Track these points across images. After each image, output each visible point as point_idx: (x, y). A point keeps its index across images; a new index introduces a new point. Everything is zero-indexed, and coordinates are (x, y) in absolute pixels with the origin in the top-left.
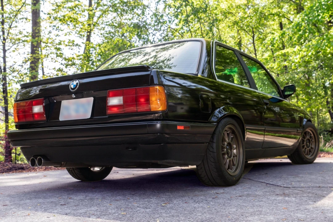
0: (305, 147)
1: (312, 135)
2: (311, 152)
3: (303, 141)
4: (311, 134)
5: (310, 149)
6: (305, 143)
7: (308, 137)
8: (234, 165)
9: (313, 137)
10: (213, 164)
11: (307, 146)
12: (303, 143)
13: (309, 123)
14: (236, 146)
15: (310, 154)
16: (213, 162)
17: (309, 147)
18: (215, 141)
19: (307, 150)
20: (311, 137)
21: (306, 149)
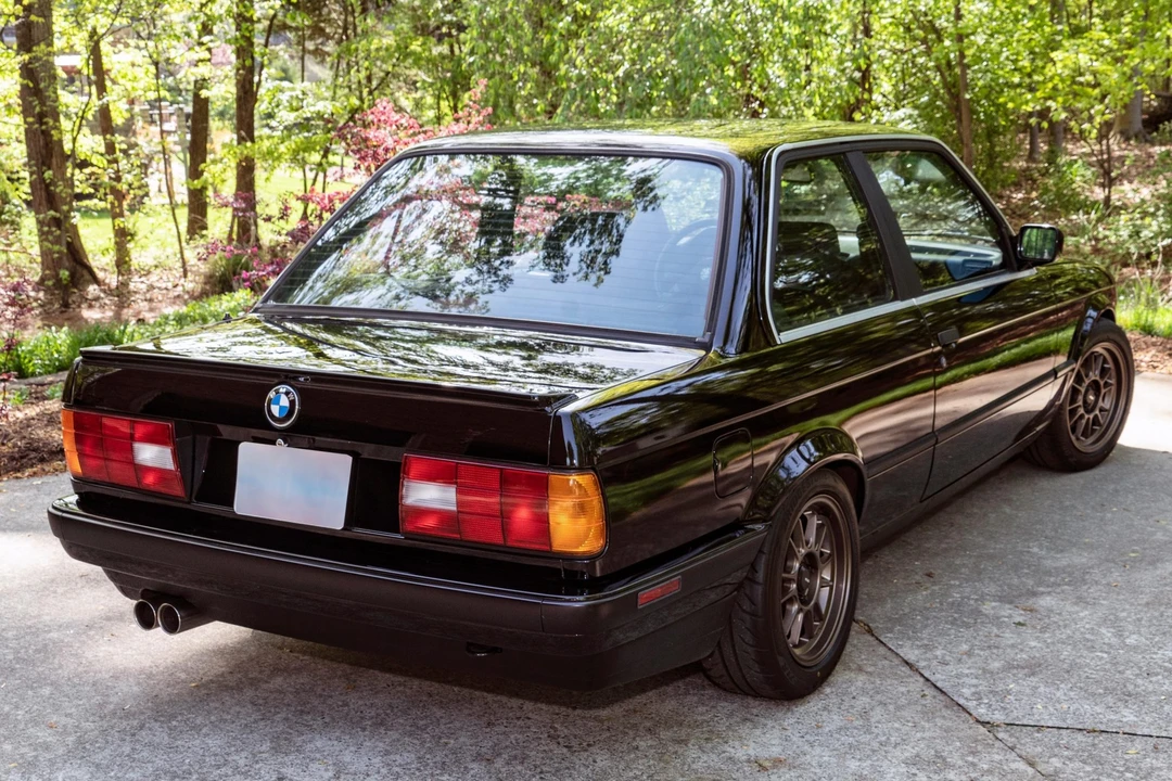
0: (1081, 411)
1: (1110, 365)
2: (1100, 425)
3: (1074, 391)
4: (1105, 361)
5: (1096, 416)
6: (1080, 398)
7: (1094, 375)
8: (821, 618)
9: (1113, 373)
10: (750, 650)
11: (1085, 407)
12: (1073, 400)
13: (1106, 322)
14: (832, 550)
15: (1093, 431)
16: (752, 646)
17: (1093, 410)
18: (760, 576)
19: (1084, 422)
20: (1104, 372)
21: (1082, 417)
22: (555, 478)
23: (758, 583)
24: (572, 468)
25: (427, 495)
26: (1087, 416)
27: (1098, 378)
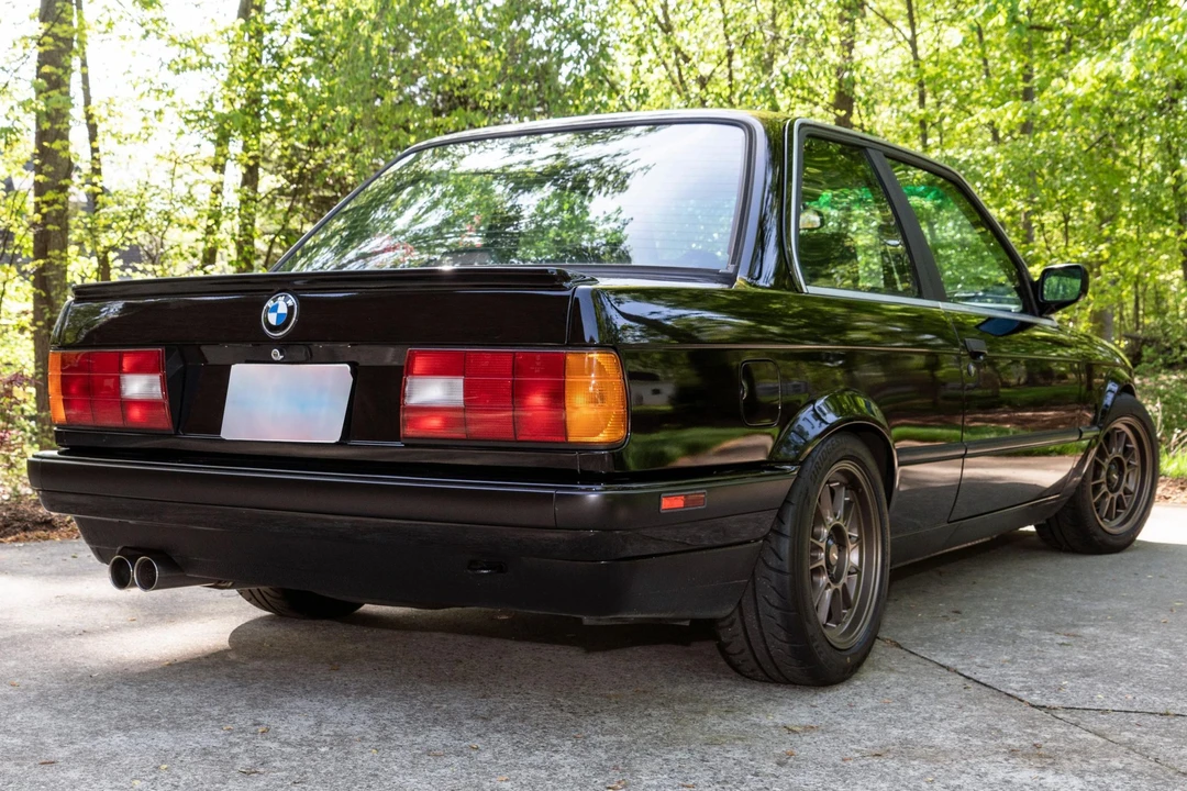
0: (1104, 488)
1: (1134, 445)
2: (1124, 508)
3: (1097, 467)
4: (1128, 440)
5: (1120, 497)
6: (1104, 473)
7: (1117, 452)
8: (848, 605)
9: (1137, 453)
10: (776, 613)
11: (1108, 487)
12: (1096, 476)
13: (1126, 396)
14: (860, 532)
15: (1117, 515)
16: (777, 608)
17: (1117, 489)
18: (788, 528)
19: (1108, 500)
20: (1126, 451)
21: (1105, 495)
22: (572, 359)
23: (784, 536)
24: (591, 345)
25: (432, 392)
26: (1111, 495)
27: (1121, 456)
